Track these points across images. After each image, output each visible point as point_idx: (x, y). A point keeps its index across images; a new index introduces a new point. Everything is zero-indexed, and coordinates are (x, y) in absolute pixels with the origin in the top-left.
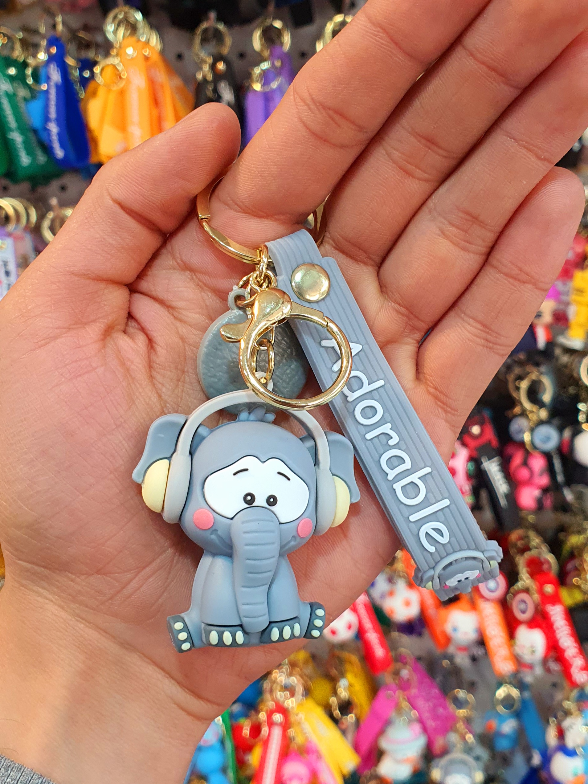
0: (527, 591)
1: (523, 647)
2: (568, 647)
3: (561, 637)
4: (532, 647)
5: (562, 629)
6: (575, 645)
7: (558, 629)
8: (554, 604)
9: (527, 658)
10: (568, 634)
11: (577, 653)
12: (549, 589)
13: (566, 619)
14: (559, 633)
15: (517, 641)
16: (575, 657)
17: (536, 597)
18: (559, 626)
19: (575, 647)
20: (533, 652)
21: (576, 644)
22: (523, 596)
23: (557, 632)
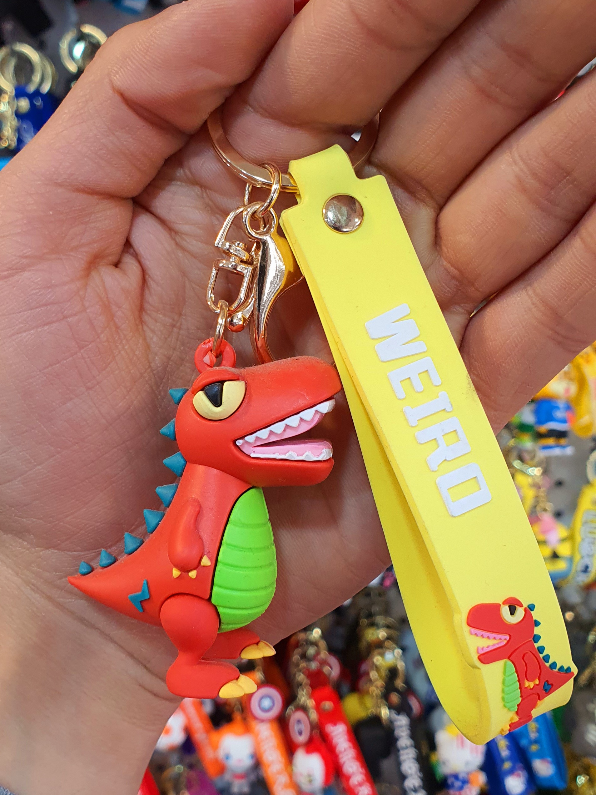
0: (304, 709)
1: (301, 775)
2: (353, 773)
3: (344, 763)
4: (309, 776)
5: (345, 753)
6: (360, 770)
7: (341, 752)
8: (335, 724)
9: (306, 787)
10: (353, 758)
11: (363, 780)
12: (328, 705)
13: (350, 740)
14: (342, 758)
15: (294, 768)
16: (360, 785)
17: (314, 715)
18: (343, 750)
19: (361, 773)
20: (310, 781)
21: (362, 769)
22: (299, 715)
23: (340, 756)
